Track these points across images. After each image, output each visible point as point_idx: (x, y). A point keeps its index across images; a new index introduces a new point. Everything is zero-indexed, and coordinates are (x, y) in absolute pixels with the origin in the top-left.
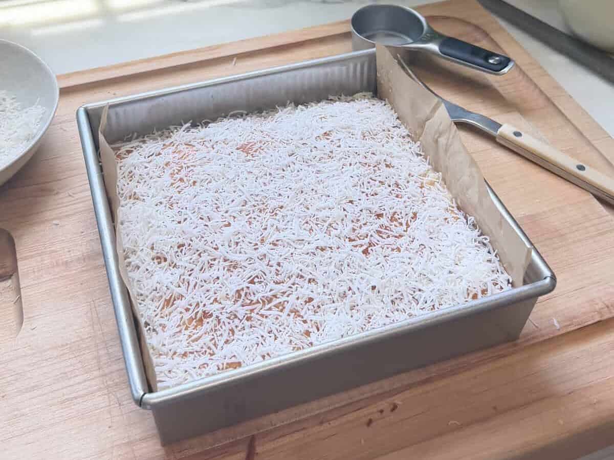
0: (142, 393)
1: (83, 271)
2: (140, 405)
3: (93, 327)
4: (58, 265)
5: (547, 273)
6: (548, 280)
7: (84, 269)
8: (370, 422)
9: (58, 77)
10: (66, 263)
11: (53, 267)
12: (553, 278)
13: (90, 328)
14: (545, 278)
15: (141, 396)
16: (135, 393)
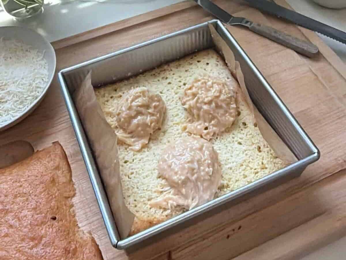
0: (117, 241)
2: (116, 248)
5: (316, 151)
6: (316, 155)
8: (228, 237)
12: (319, 153)
14: (315, 153)
15: (116, 243)
16: (113, 242)
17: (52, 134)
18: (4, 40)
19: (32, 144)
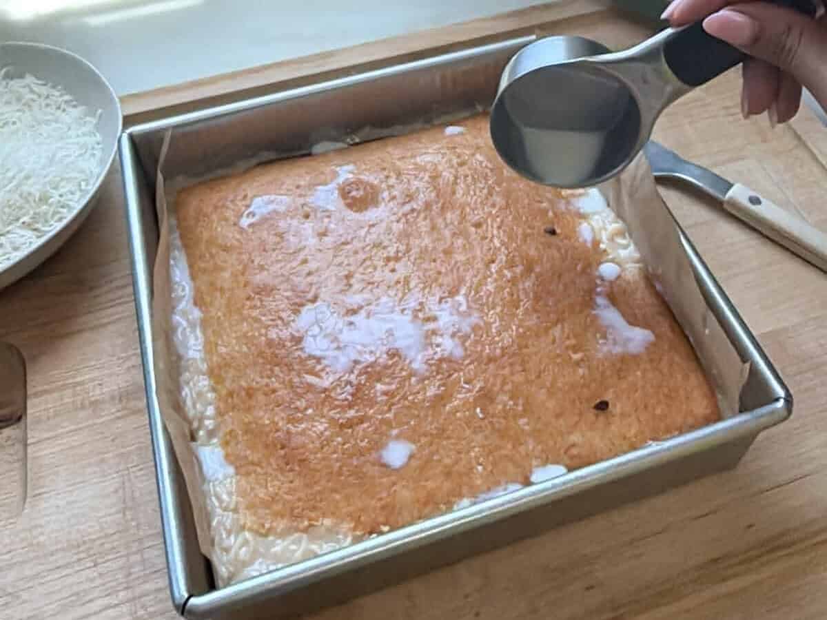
0: (186, 596)
1: (119, 418)
2: (182, 613)
3: (124, 514)
4: (83, 407)
5: (781, 392)
6: (781, 404)
7: (119, 414)
9: (122, 100)
10: (95, 404)
11: (76, 409)
12: (789, 400)
13: (121, 515)
14: (777, 400)
15: (184, 600)
16: (177, 595)
17: (80, 331)
18: (8, 76)
19: (25, 354)
